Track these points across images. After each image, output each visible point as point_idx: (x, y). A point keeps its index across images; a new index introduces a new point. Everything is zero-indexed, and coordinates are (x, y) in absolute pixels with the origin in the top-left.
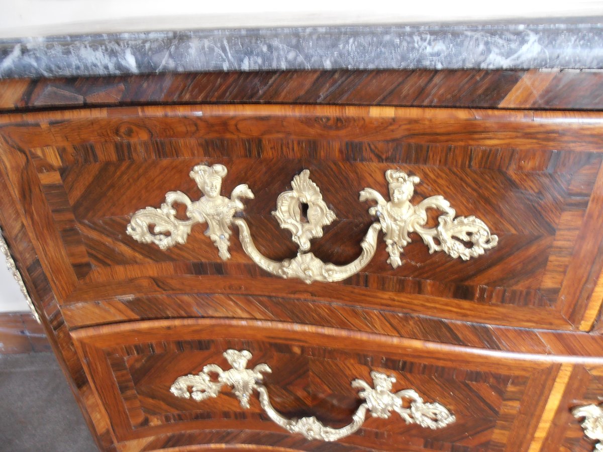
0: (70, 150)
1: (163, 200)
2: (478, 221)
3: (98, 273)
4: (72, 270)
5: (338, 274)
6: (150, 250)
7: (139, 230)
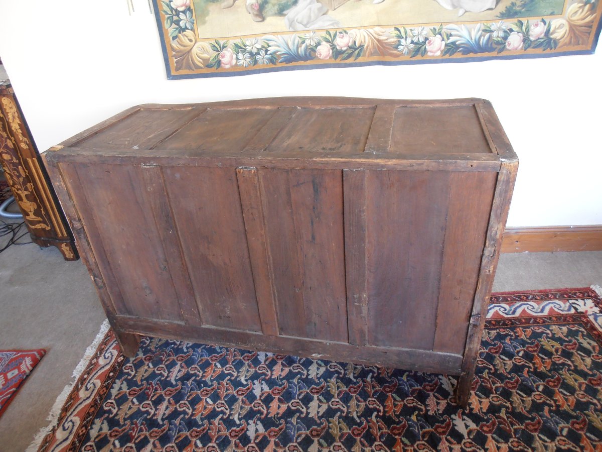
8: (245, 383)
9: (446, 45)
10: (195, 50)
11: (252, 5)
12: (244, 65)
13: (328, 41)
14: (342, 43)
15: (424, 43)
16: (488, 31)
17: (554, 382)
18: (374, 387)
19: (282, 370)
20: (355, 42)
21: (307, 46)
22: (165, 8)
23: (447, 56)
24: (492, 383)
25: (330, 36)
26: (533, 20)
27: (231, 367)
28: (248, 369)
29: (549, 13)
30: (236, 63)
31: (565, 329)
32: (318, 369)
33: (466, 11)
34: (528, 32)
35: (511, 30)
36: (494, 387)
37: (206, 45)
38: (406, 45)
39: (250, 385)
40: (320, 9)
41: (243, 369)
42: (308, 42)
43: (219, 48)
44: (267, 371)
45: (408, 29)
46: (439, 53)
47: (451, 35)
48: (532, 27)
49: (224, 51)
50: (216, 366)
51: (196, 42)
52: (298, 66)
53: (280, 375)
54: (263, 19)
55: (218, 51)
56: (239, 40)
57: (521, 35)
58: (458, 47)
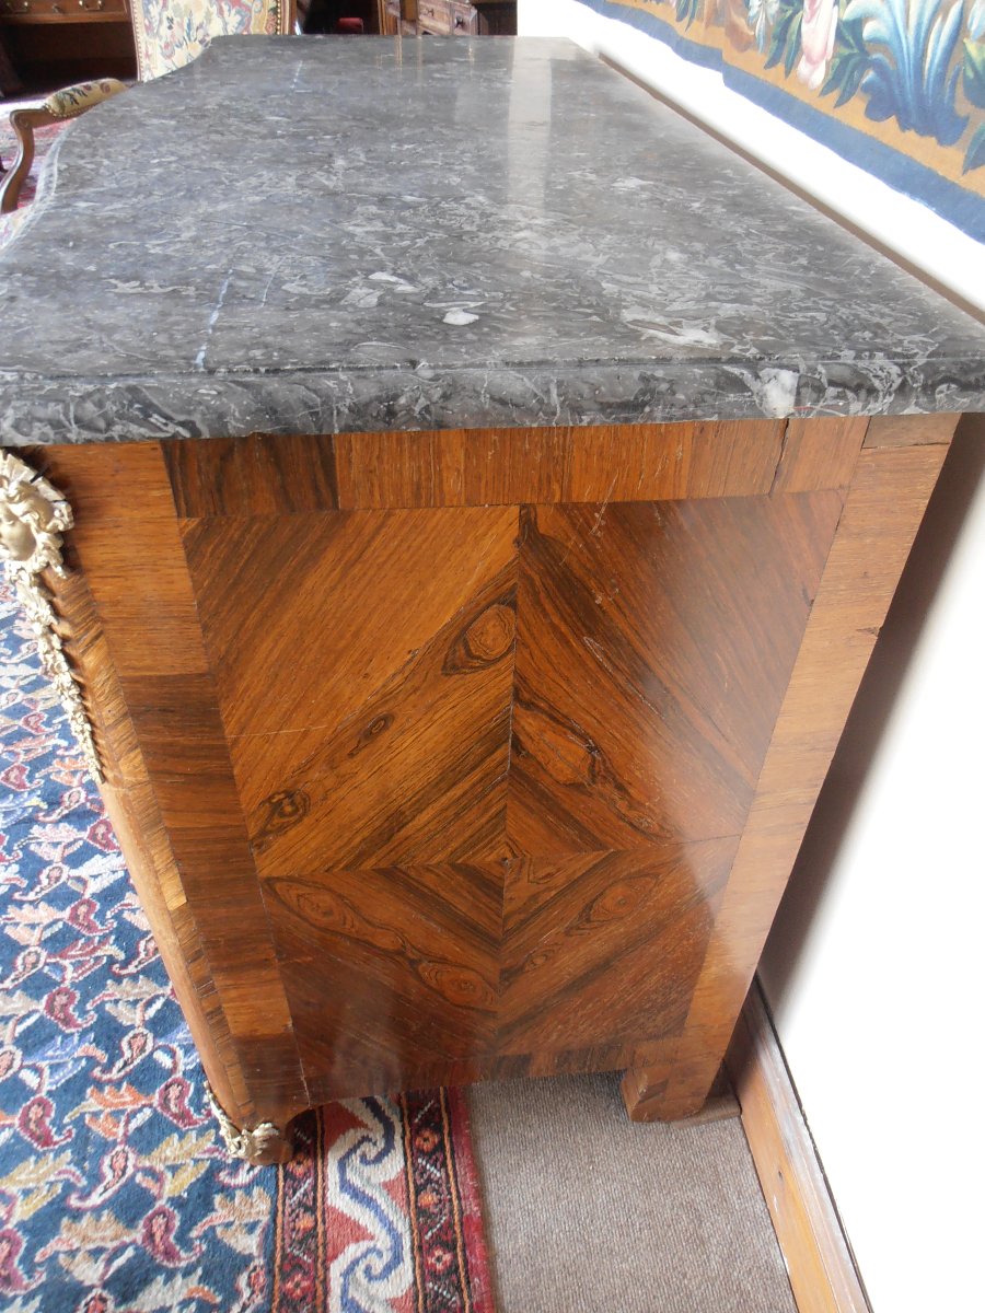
17: (39, 1122)
24: (79, 961)
36: (66, 963)
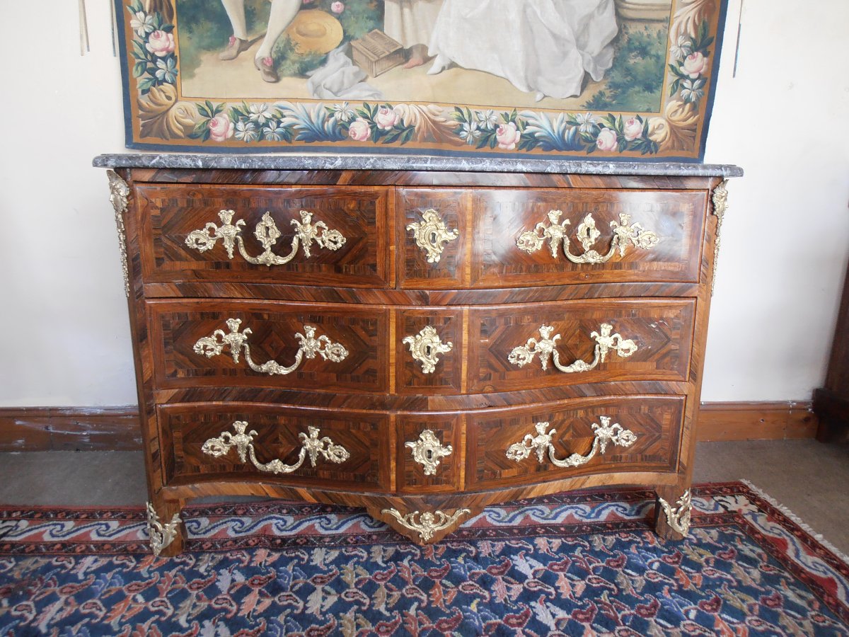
0: (167, 200)
1: (205, 227)
2: (337, 231)
3: (167, 265)
4: (155, 261)
5: (281, 261)
6: (195, 253)
7: (191, 242)
8: (185, 625)
9: (522, 136)
10: (174, 112)
11: (264, 59)
12: (245, 139)
13: (366, 117)
14: (385, 120)
15: (494, 131)
16: (572, 123)
17: (711, 605)
18: (421, 623)
19: (259, 602)
20: (402, 121)
21: (336, 121)
22: (137, 49)
23: (524, 151)
24: (617, 610)
25: (369, 110)
26: (627, 117)
27: (162, 601)
28: (195, 603)
29: (645, 109)
30: (233, 135)
31: (714, 533)
32: (324, 599)
33: (545, 96)
34: (622, 130)
35: (602, 126)
36: (620, 616)
37: (192, 107)
38: (470, 132)
39: (194, 629)
40: (356, 74)
41: (187, 604)
42: (338, 115)
43: (210, 112)
44: (231, 605)
45: (472, 111)
46: (513, 146)
47: (528, 124)
48: (627, 125)
49: (217, 117)
50: (135, 600)
51: (176, 101)
52: (323, 147)
53: (254, 610)
54: (278, 80)
55: (208, 116)
56: (241, 104)
57: (614, 132)
58: (537, 140)
